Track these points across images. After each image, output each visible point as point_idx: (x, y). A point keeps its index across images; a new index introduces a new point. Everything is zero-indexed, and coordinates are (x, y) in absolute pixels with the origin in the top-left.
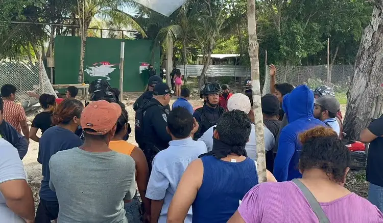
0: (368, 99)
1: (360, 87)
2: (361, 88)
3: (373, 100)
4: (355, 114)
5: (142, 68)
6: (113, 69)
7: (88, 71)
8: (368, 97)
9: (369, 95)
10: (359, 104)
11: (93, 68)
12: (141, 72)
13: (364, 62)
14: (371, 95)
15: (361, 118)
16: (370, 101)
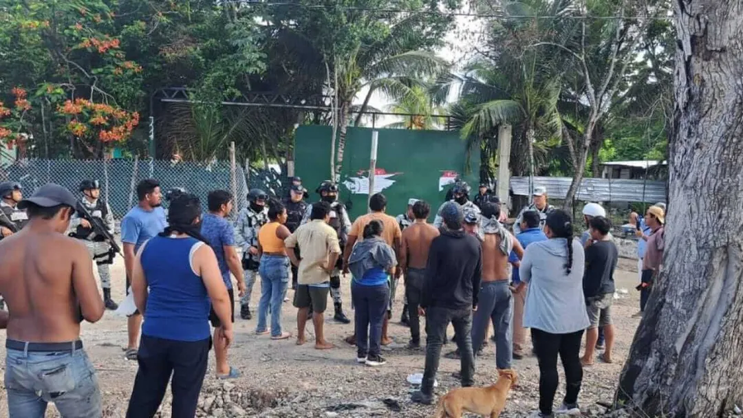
0: (695, 252)
1: (676, 217)
2: (678, 220)
3: (711, 257)
4: (664, 292)
5: (444, 181)
6: (390, 183)
7: (347, 184)
8: (694, 248)
9: (698, 241)
10: (673, 265)
11: (356, 179)
12: (441, 189)
13: (682, 149)
14: (703, 241)
15: (678, 305)
16: (700, 258)
